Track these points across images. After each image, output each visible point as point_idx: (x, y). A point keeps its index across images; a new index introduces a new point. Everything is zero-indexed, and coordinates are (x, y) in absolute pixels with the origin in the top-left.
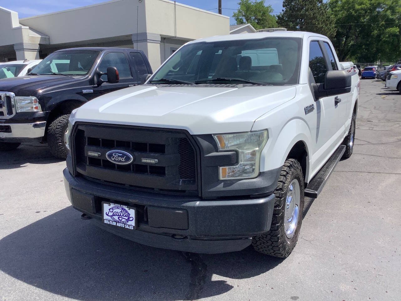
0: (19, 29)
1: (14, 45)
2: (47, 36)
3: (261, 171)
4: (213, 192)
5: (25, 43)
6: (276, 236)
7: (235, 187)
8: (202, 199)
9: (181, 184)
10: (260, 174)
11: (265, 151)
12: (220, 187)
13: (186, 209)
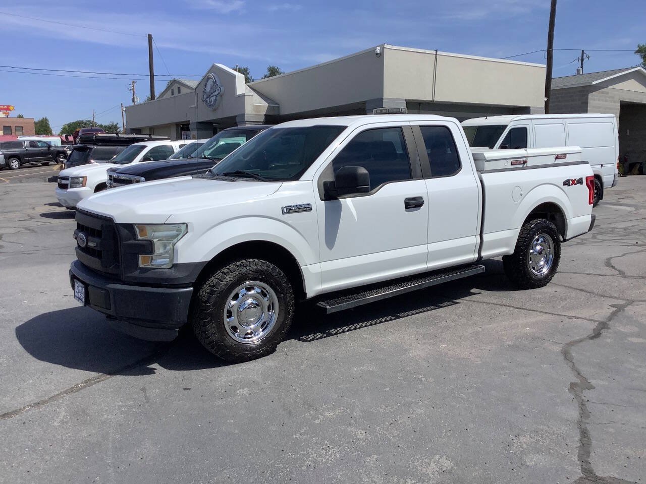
0: (243, 96)
1: (236, 116)
2: (277, 104)
3: (175, 262)
4: (130, 277)
5: (248, 114)
6: (205, 332)
7: (148, 275)
8: (124, 283)
9: (111, 270)
10: (175, 266)
11: (179, 244)
12: (136, 273)
13: (107, 291)
